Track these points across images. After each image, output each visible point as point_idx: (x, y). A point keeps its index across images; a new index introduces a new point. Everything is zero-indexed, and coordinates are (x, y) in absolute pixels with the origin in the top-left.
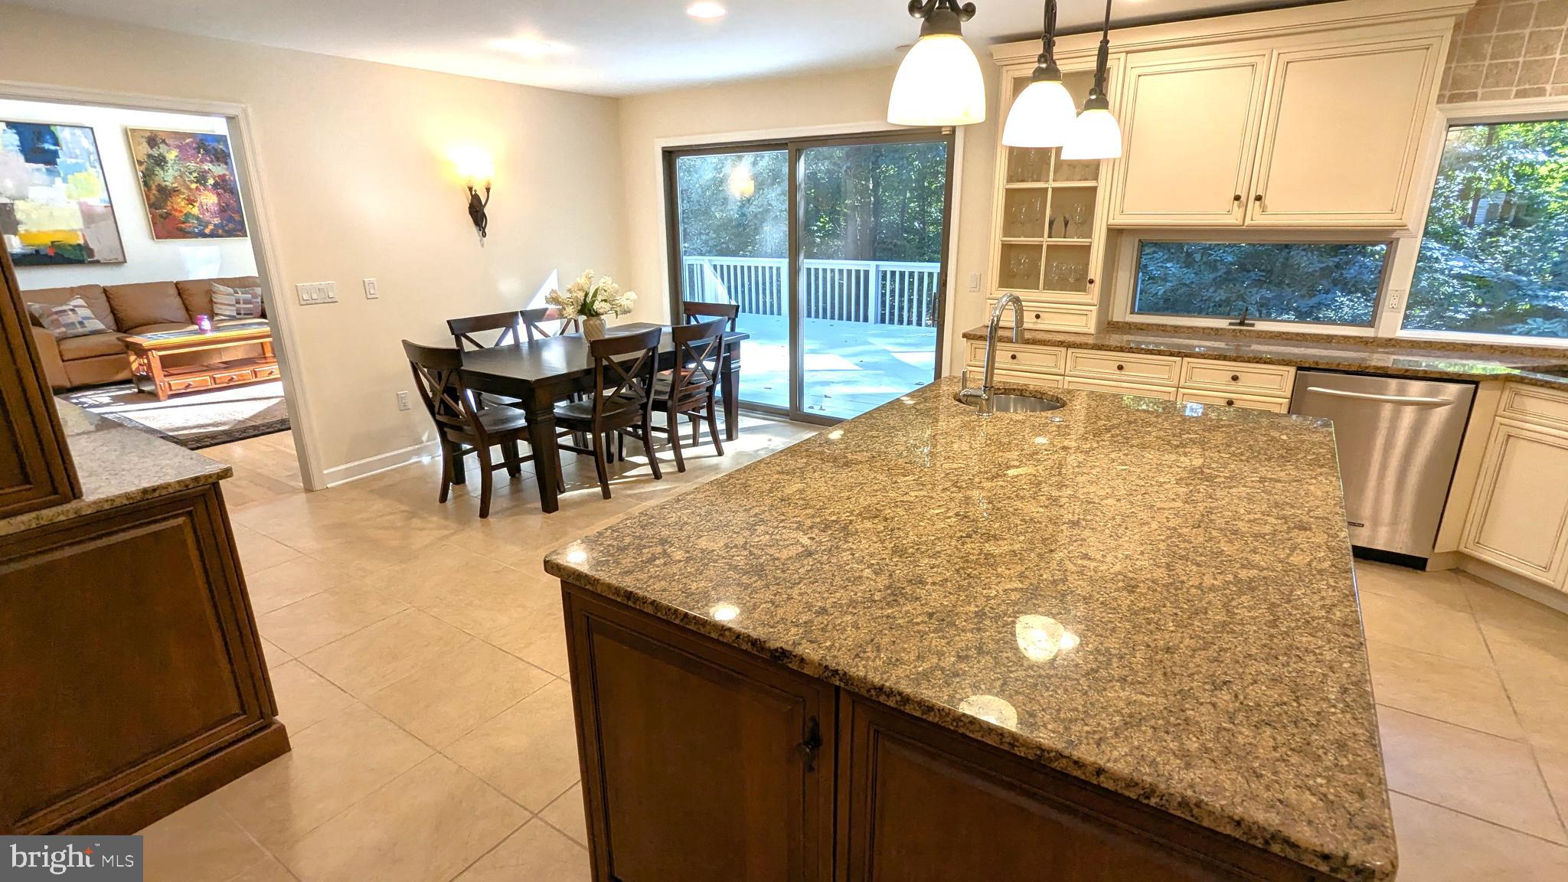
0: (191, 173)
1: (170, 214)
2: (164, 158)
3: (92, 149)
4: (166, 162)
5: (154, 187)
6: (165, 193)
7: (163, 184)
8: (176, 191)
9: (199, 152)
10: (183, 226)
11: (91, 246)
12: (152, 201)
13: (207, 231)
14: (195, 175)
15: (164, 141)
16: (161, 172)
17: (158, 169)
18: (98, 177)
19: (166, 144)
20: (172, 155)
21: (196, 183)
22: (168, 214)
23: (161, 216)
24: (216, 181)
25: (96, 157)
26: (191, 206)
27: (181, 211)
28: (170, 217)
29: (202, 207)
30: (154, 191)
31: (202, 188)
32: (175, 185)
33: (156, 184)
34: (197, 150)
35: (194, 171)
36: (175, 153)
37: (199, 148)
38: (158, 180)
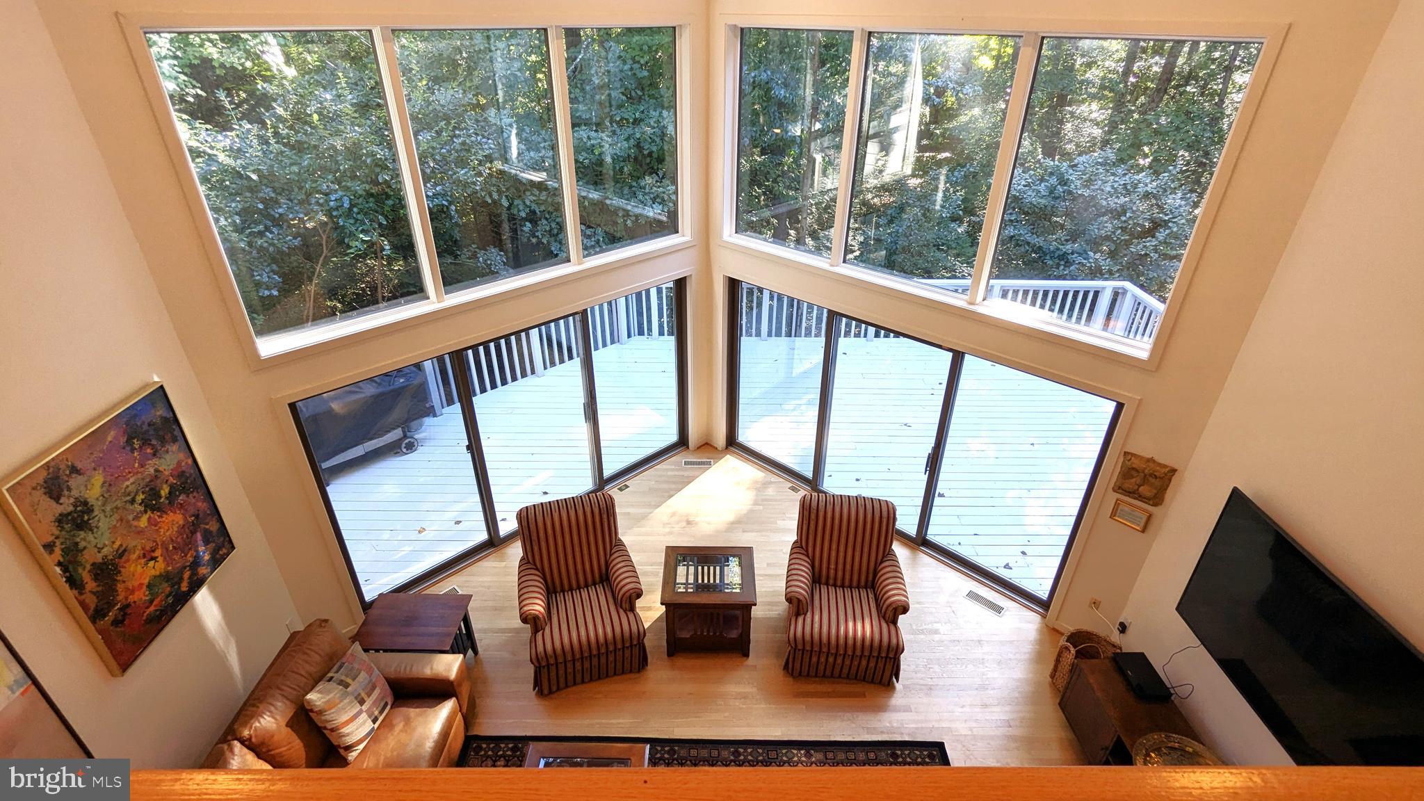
0: (133, 501)
1: (128, 605)
2: (85, 503)
4: (90, 511)
5: (85, 575)
6: (107, 571)
7: (99, 559)
8: (122, 553)
9: (133, 450)
10: (152, 608)
12: (92, 606)
13: (184, 587)
14: (141, 497)
15: (73, 472)
16: (90, 537)
17: (82, 534)
19: (78, 472)
20: (93, 488)
21: (146, 512)
22: (125, 608)
23: (116, 623)
24: (171, 486)
26: (152, 563)
27: (141, 585)
28: (129, 611)
29: (167, 549)
30: (91, 585)
31: (156, 515)
32: (118, 543)
33: (88, 567)
34: (128, 448)
35: (137, 493)
36: (98, 479)
37: (129, 441)
38: (90, 557)
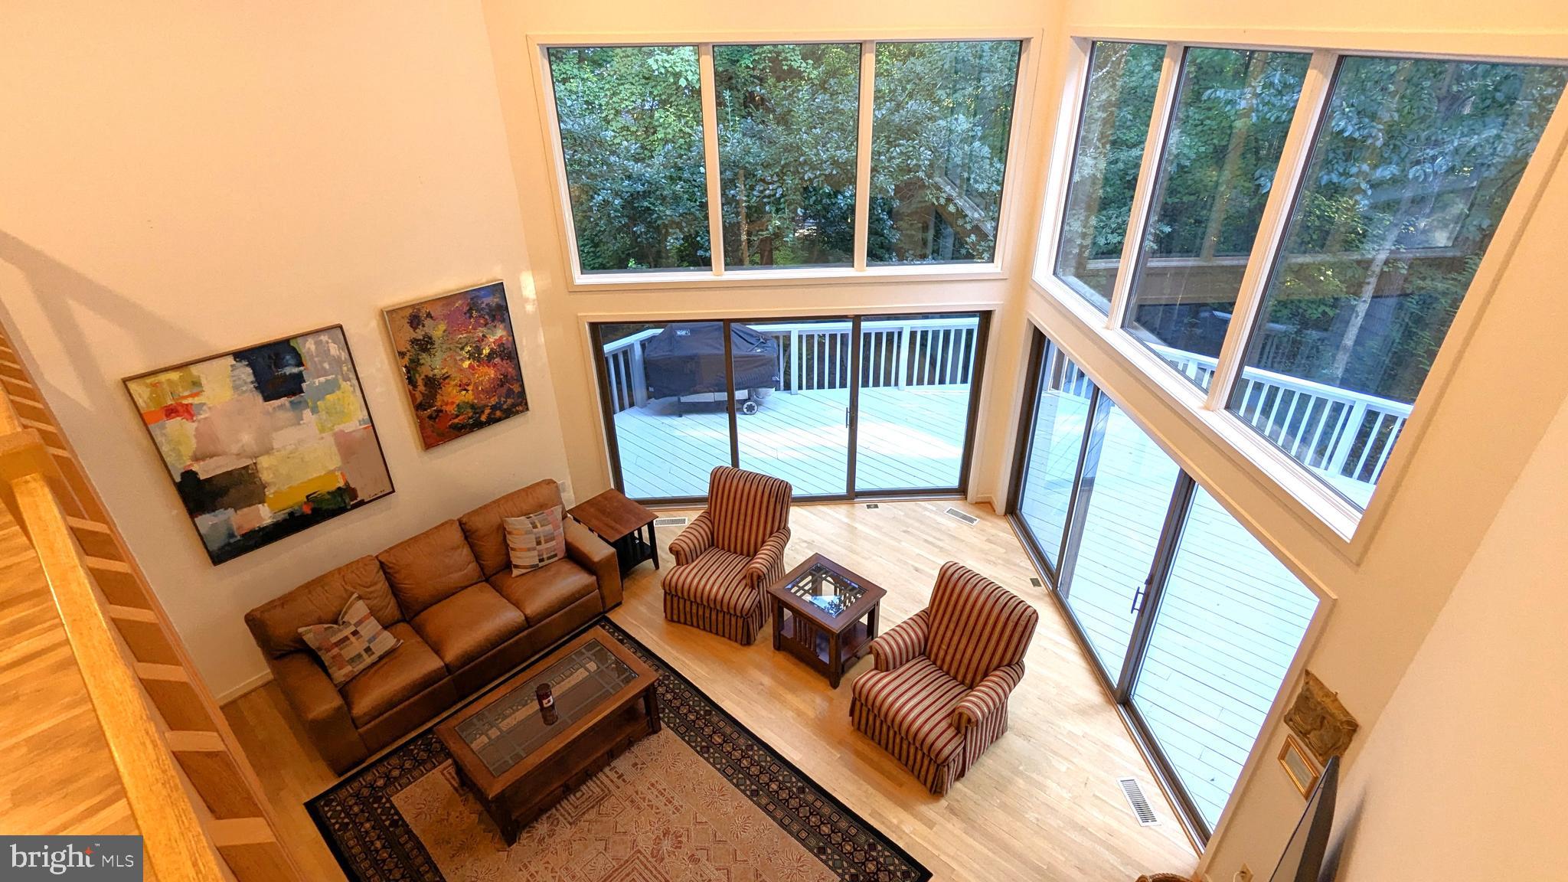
0: (462, 349)
1: (441, 411)
2: (430, 338)
3: (344, 355)
4: (432, 344)
5: (420, 382)
6: (434, 384)
7: (431, 375)
8: (446, 377)
9: (471, 317)
10: (456, 421)
11: (352, 486)
12: (419, 401)
13: (483, 418)
14: (468, 348)
15: (429, 315)
16: (428, 359)
17: (424, 355)
18: (354, 391)
19: (432, 317)
20: (438, 331)
21: (469, 359)
22: (439, 411)
23: (430, 417)
24: (492, 349)
25: (350, 366)
26: (464, 392)
27: (453, 403)
28: (441, 414)
29: (477, 388)
30: (421, 387)
31: (476, 364)
32: (445, 370)
33: (423, 377)
34: (468, 315)
35: (467, 344)
36: (442, 327)
37: (471, 309)
38: (425, 371)
